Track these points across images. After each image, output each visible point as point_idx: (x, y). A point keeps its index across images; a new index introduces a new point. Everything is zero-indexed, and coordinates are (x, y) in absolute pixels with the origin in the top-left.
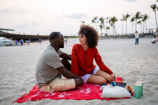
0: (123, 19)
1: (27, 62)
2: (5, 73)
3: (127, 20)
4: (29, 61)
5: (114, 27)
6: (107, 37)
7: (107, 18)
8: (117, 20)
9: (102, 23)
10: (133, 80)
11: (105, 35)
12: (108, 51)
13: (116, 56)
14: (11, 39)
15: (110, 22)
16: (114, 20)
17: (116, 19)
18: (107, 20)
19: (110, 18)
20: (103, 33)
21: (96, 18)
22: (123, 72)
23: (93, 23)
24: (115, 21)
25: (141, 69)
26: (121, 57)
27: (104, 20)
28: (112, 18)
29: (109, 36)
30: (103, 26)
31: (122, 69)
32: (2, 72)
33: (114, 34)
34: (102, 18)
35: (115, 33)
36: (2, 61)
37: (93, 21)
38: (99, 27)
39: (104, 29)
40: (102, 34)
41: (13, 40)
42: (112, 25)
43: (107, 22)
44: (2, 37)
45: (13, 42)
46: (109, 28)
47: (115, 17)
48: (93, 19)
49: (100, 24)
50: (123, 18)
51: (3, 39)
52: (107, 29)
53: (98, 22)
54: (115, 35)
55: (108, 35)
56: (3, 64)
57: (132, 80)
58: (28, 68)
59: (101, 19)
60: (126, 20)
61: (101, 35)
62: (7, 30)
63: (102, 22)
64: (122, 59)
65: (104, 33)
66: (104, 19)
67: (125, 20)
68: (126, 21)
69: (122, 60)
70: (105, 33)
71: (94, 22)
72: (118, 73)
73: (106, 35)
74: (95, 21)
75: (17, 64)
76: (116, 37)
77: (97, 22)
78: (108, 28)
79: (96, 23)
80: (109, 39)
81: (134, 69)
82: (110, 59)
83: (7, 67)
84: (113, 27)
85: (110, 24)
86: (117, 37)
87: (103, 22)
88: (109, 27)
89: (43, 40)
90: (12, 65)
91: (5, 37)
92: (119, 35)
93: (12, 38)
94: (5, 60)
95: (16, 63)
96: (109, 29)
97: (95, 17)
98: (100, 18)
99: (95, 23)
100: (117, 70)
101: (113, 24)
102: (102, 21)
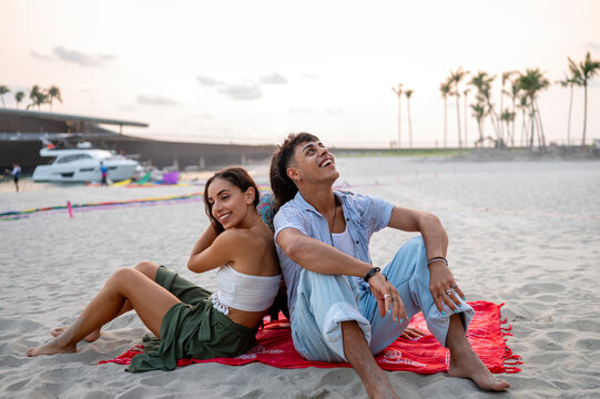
0: (573, 81)
1: (176, 241)
2: (98, 276)
3: (588, 81)
4: (185, 239)
5: (534, 111)
6: (504, 152)
7: (505, 77)
8: (546, 83)
9: (483, 96)
10: (520, 314)
11: (497, 146)
12: (487, 210)
13: (503, 229)
14: (134, 159)
15: (515, 90)
16: (531, 83)
17: (541, 80)
18: (504, 83)
19: (515, 77)
20: (485, 135)
21: (457, 78)
22: (503, 284)
23: (444, 95)
24: (539, 87)
25: (572, 278)
26: (523, 233)
27: (492, 84)
28: (525, 74)
29: (510, 149)
30: (486, 109)
31: (497, 277)
32: (89, 272)
33: (532, 141)
34: (482, 75)
35: (536, 138)
36: (97, 235)
37: (446, 89)
38: (471, 111)
39: (492, 120)
40: (481, 140)
41: (141, 161)
42: (524, 102)
43: (503, 91)
44: (102, 149)
45: (139, 168)
46: (514, 114)
47: (537, 71)
48: (445, 81)
49: (475, 102)
50: (571, 76)
51: (108, 159)
52: (505, 122)
53: (465, 93)
54: (536, 144)
55: (509, 145)
56: (97, 245)
57: (513, 314)
58: (175, 261)
59: (478, 81)
60: (585, 84)
61: (479, 145)
62: (121, 124)
63: (481, 91)
64: (522, 241)
65: (490, 138)
66: (491, 80)
67: (579, 83)
68: (583, 88)
69: (520, 244)
70: (495, 137)
71: (452, 94)
72: (479, 287)
73: (500, 145)
74: (453, 89)
75: (141, 248)
76: (542, 152)
77: (461, 93)
78: (508, 117)
79: (458, 95)
80: (510, 159)
81: (543, 278)
82: (475, 238)
83: (107, 256)
84: (528, 111)
85: (518, 101)
86: (546, 153)
87: (486, 93)
88: (510, 111)
89: (250, 161)
90: (124, 252)
91: (114, 152)
92: (553, 145)
93: (137, 156)
94: (106, 233)
95: (139, 245)
96: (513, 120)
97: (455, 73)
98: (476, 75)
99: (455, 97)
100: (481, 280)
101: (529, 100)
102: (484, 87)
